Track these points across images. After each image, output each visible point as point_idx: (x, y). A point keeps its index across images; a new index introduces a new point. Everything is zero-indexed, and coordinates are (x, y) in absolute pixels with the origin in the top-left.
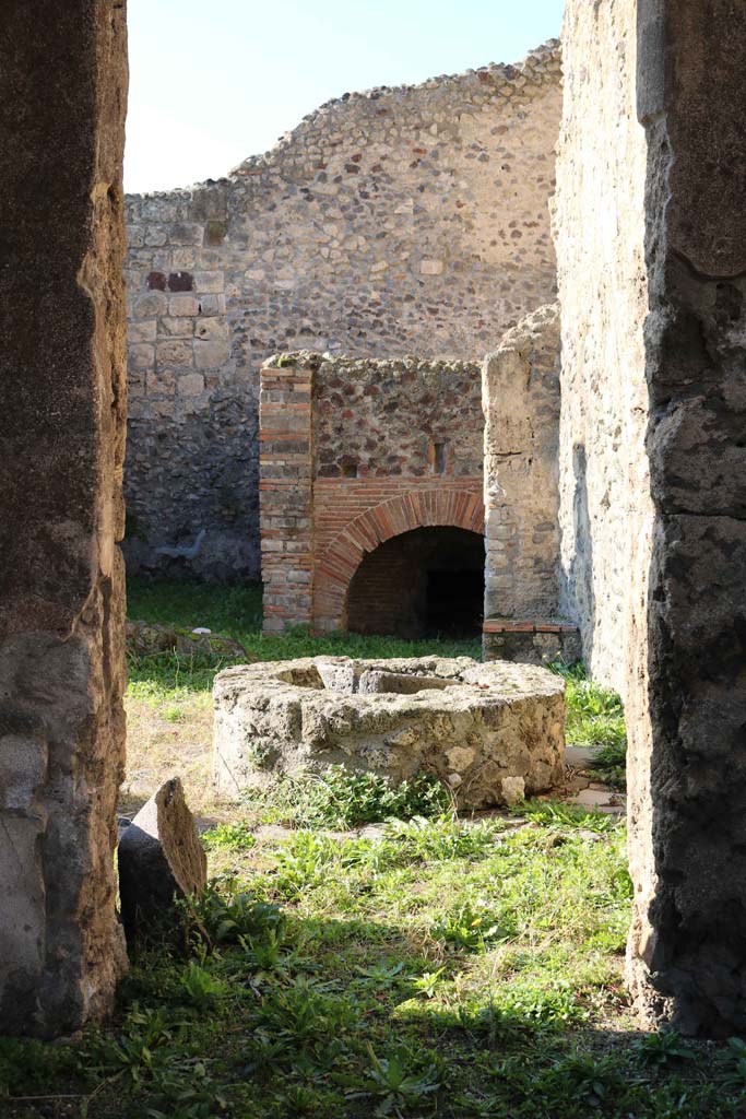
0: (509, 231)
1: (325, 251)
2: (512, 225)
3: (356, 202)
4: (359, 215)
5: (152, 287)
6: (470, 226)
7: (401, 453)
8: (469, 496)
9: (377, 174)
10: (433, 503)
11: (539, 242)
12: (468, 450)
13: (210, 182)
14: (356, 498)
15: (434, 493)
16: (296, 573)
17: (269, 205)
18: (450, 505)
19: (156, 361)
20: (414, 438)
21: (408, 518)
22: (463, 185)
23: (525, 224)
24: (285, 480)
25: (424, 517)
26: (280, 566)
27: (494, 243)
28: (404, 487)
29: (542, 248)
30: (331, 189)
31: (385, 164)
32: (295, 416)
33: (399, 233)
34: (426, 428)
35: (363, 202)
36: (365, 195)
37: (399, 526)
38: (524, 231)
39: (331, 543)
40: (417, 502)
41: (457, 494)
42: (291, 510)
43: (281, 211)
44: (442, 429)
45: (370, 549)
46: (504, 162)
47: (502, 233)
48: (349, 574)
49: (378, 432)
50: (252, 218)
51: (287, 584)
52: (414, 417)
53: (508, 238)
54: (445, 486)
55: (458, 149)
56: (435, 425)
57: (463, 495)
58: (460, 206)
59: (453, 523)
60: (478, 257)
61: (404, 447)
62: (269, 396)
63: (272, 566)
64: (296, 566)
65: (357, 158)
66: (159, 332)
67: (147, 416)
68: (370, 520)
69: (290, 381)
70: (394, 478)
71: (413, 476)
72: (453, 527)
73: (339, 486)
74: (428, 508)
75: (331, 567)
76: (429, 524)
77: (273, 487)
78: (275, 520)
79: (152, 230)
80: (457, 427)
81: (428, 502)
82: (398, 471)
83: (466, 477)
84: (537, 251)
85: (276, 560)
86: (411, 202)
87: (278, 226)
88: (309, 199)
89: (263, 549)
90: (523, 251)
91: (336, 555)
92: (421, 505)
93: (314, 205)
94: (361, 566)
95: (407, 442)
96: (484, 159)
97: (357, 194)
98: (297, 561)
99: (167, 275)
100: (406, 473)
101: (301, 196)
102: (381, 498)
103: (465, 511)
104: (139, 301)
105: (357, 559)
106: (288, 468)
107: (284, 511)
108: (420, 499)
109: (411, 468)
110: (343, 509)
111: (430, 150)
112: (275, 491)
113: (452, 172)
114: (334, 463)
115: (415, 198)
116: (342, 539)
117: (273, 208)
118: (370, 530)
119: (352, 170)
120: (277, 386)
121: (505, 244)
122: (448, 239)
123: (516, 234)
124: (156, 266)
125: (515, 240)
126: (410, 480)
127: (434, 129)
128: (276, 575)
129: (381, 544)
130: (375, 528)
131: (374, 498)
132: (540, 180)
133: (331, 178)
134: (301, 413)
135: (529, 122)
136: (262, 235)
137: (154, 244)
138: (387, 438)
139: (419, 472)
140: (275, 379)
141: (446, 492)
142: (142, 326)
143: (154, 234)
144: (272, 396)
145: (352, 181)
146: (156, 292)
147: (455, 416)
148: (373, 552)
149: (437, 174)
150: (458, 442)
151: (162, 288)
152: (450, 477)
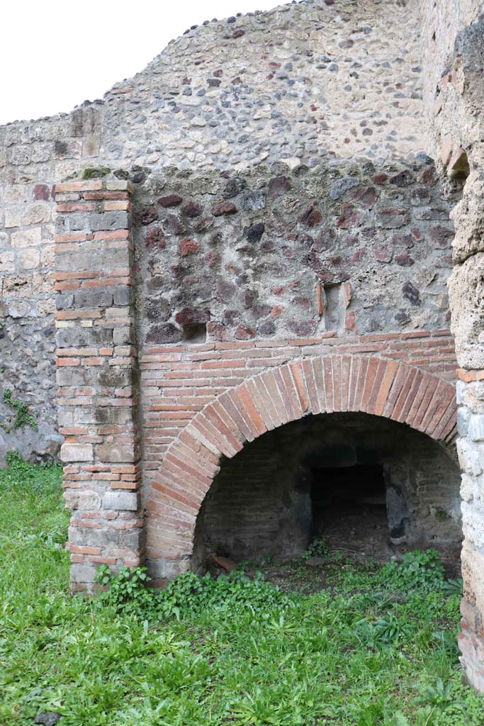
0: (360, 130)
1: (190, 155)
2: (363, 124)
3: (219, 111)
4: (221, 122)
5: (37, 198)
6: (325, 127)
7: (272, 301)
8: (385, 363)
9: (237, 86)
10: (327, 376)
11: (389, 139)
12: (377, 292)
13: (87, 103)
14: (206, 375)
15: (328, 362)
16: (116, 494)
17: (139, 118)
18: (354, 378)
19: (41, 264)
20: (292, 278)
21: (289, 403)
22: (315, 91)
23: (375, 123)
24: (92, 350)
25: (314, 399)
26: (91, 484)
27: (347, 141)
28: (281, 353)
29: (391, 143)
30: (194, 100)
31: (242, 77)
32: (108, 250)
33: (259, 135)
34: (310, 260)
35: (225, 111)
36: (227, 105)
37: (275, 416)
38: (375, 129)
39: (170, 446)
40: (301, 376)
41: (364, 361)
42: (104, 396)
43: (151, 122)
44: (336, 262)
45: (231, 452)
46: (352, 71)
47: (354, 132)
48: (199, 492)
49: (237, 271)
50: (124, 130)
51: (103, 513)
52: (291, 244)
53: (360, 136)
54: (344, 349)
55: (310, 62)
56: (324, 256)
57: (374, 362)
58: (314, 109)
59: (362, 407)
60: (332, 153)
61: (279, 292)
62: (67, 222)
63: (79, 484)
64: (116, 484)
65: (218, 73)
66: (43, 237)
67: (34, 313)
68: (229, 407)
69: (98, 198)
70: (263, 340)
71: (294, 335)
72: (360, 415)
73: (178, 356)
74: (320, 385)
75: (170, 481)
76: (321, 411)
77: (76, 361)
78: (79, 413)
79: (38, 147)
80: (359, 256)
81: (319, 377)
82: (270, 330)
83: (378, 333)
84: (388, 146)
85: (84, 475)
86: (268, 107)
87: (148, 137)
88: (176, 110)
89: (64, 459)
90: (375, 147)
91: (178, 463)
92: (309, 381)
93: (181, 115)
94: (218, 478)
95: (282, 283)
96: (334, 69)
97: (219, 103)
98: (116, 476)
99: (50, 187)
100: (282, 333)
101: (168, 108)
102: (244, 374)
103: (377, 388)
104: (27, 211)
105: (211, 469)
106: (98, 330)
107: (94, 397)
108: (307, 371)
109: (291, 324)
110: (184, 393)
111: (284, 64)
112: (79, 366)
113: (305, 80)
114: (172, 320)
115: (273, 105)
116: (186, 438)
117: (144, 120)
118: (230, 423)
119: (214, 84)
120: (78, 207)
121: (358, 141)
122: (305, 139)
123: (367, 132)
124: (40, 179)
125: (367, 137)
126: (288, 341)
127: (286, 44)
128: (84, 498)
129: (246, 444)
130: (239, 420)
131: (234, 373)
132: (386, 84)
133: (195, 93)
134: (116, 245)
135: (373, 36)
136: (134, 144)
137: (38, 160)
138: (250, 279)
139: (303, 329)
140: (76, 197)
141: (347, 359)
142: (29, 233)
143: (39, 152)
144: (73, 222)
145: (216, 92)
146: (41, 202)
147: (356, 240)
148: (234, 458)
149: (292, 83)
150: (361, 280)
151: (46, 198)
152: (351, 336)
